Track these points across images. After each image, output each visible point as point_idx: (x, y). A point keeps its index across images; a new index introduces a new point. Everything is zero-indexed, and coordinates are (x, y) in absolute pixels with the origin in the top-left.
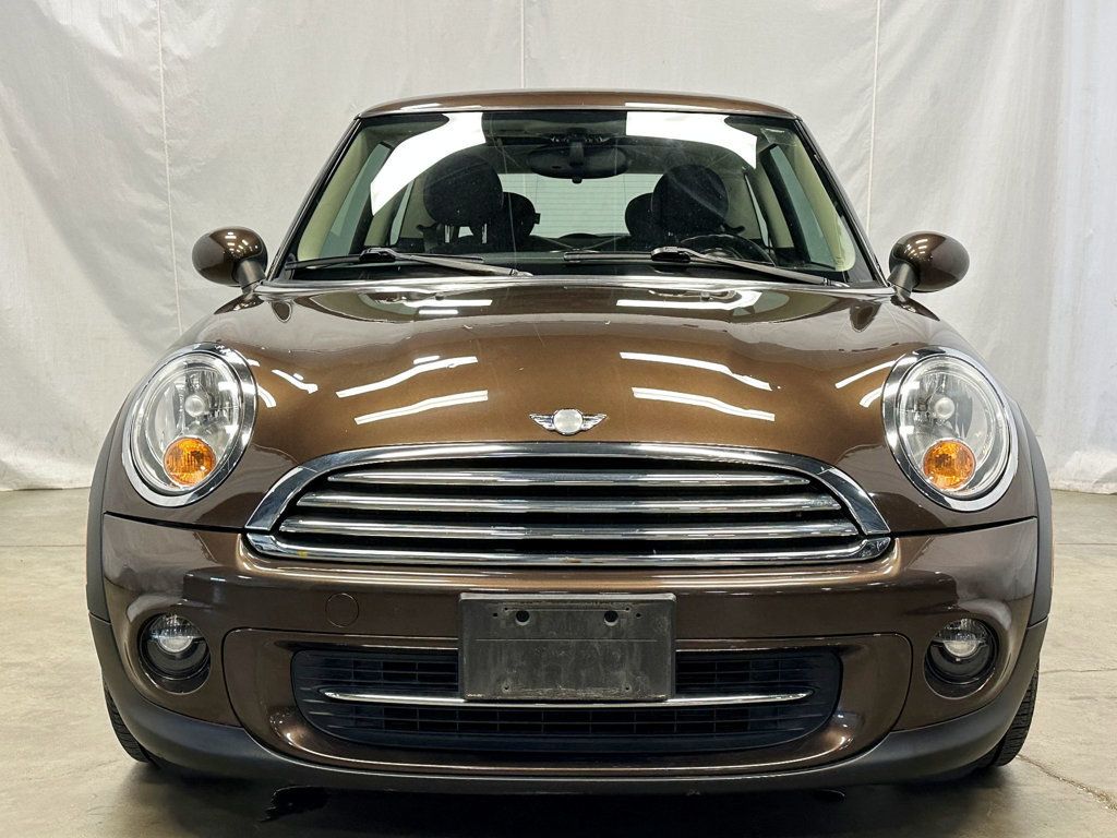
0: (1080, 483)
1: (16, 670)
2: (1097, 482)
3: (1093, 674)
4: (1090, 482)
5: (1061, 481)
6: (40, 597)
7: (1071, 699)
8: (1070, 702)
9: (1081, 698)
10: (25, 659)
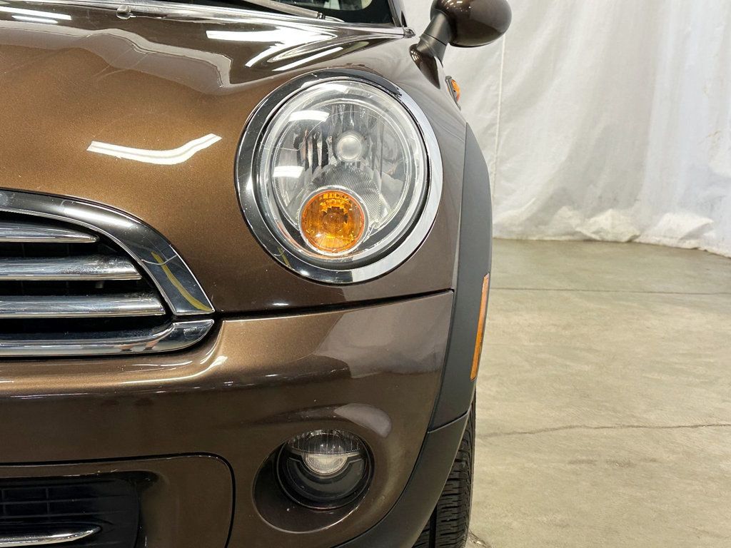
0: (668, 239)
2: (682, 239)
3: (605, 432)
4: (676, 238)
5: (654, 237)
7: (571, 463)
8: (569, 467)
9: (581, 462)
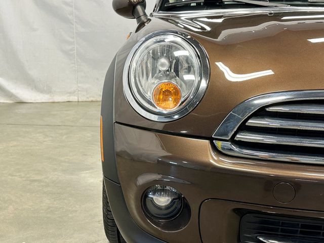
1: (36, 184)
6: (37, 148)
10: (38, 177)
